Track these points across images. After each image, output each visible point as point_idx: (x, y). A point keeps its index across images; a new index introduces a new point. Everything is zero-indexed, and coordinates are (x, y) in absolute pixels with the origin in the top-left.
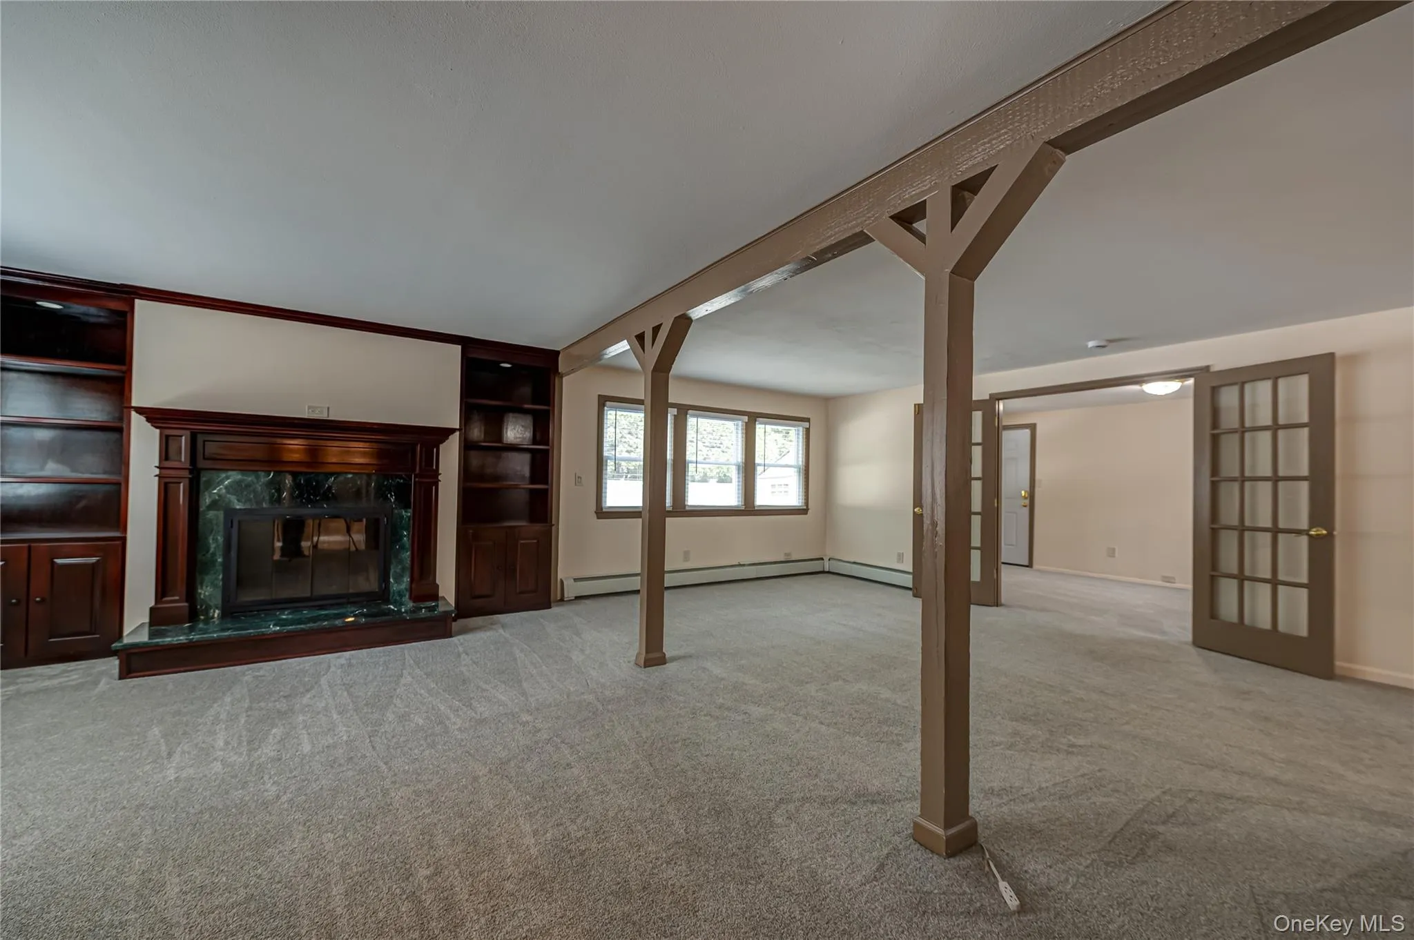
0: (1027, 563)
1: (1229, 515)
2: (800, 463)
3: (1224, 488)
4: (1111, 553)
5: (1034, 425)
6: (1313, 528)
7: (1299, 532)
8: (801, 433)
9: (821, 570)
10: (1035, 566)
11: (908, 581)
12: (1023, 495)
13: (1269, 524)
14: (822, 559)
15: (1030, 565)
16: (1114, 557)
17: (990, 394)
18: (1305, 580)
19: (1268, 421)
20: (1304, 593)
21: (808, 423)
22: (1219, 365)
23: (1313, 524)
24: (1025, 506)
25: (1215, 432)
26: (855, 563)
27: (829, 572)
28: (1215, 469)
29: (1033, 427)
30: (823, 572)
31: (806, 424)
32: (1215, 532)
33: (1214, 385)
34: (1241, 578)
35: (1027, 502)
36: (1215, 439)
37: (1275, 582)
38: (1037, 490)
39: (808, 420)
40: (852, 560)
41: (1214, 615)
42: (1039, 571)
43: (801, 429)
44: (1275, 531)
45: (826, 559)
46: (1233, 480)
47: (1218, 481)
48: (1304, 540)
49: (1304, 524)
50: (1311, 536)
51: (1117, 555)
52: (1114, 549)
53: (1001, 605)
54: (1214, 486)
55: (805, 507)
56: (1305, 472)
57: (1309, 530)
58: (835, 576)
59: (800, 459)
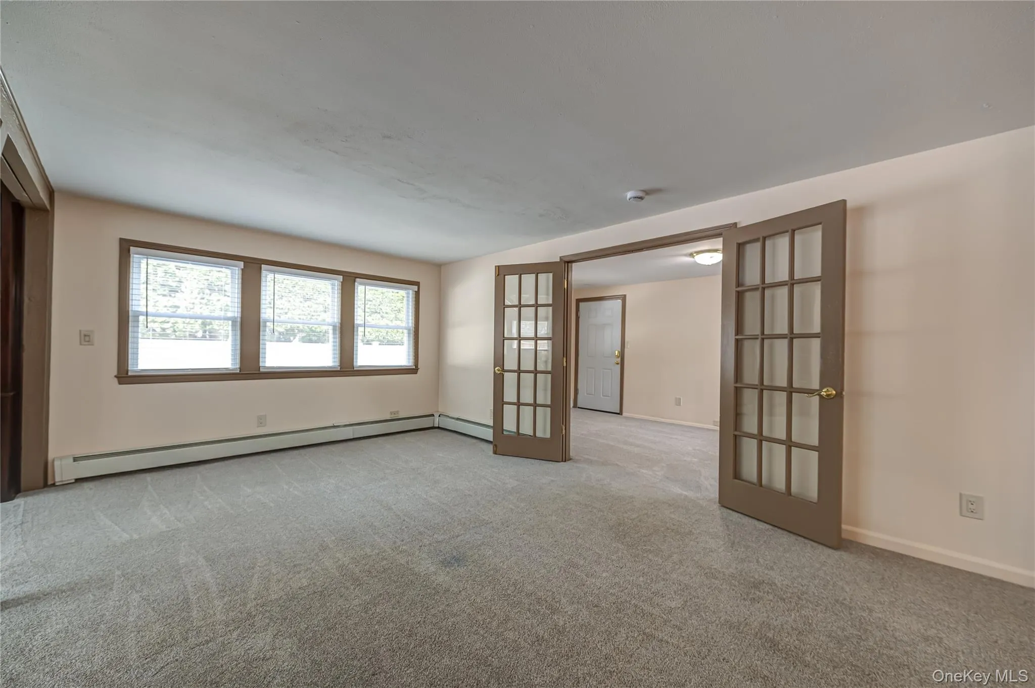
0: (618, 412)
1: (751, 375)
2: (410, 325)
3: (747, 345)
4: (678, 402)
5: (625, 296)
6: (823, 388)
7: (810, 392)
8: (411, 297)
9: (431, 426)
10: (624, 414)
11: (489, 434)
12: (617, 354)
13: (784, 384)
14: (433, 415)
15: (620, 413)
16: (680, 405)
17: (560, 257)
18: (816, 442)
19: (785, 277)
20: (815, 455)
21: (417, 287)
22: (745, 220)
23: (822, 386)
24: (618, 364)
25: (740, 289)
26: (458, 419)
27: (439, 428)
28: (739, 329)
29: (624, 298)
30: (433, 428)
31: (415, 288)
32: (738, 391)
33: (740, 241)
34: (761, 438)
35: (619, 360)
36: (740, 296)
37: (789, 444)
38: (626, 350)
39: (417, 284)
40: (456, 416)
41: (737, 475)
42: (627, 418)
43: (411, 292)
44: (790, 390)
45: (436, 415)
46: (755, 338)
47: (742, 339)
48: (816, 400)
49: (816, 385)
50: (821, 397)
51: (681, 404)
52: (680, 399)
53: (570, 459)
54: (738, 344)
55: (414, 367)
56: (817, 329)
57: (821, 389)
58: (443, 431)
59: (410, 321)
